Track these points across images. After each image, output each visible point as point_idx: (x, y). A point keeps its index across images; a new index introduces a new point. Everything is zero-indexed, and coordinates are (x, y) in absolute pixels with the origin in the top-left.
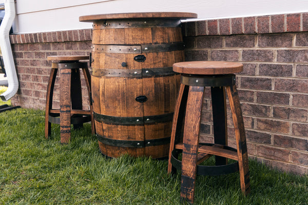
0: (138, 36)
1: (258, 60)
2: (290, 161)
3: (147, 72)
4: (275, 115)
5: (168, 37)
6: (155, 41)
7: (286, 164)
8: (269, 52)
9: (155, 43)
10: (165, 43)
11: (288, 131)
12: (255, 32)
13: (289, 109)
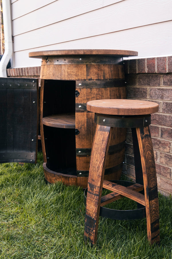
0: (73, 72)
3: (80, 106)
5: (104, 73)
6: (89, 78)
9: (90, 80)
10: (100, 80)
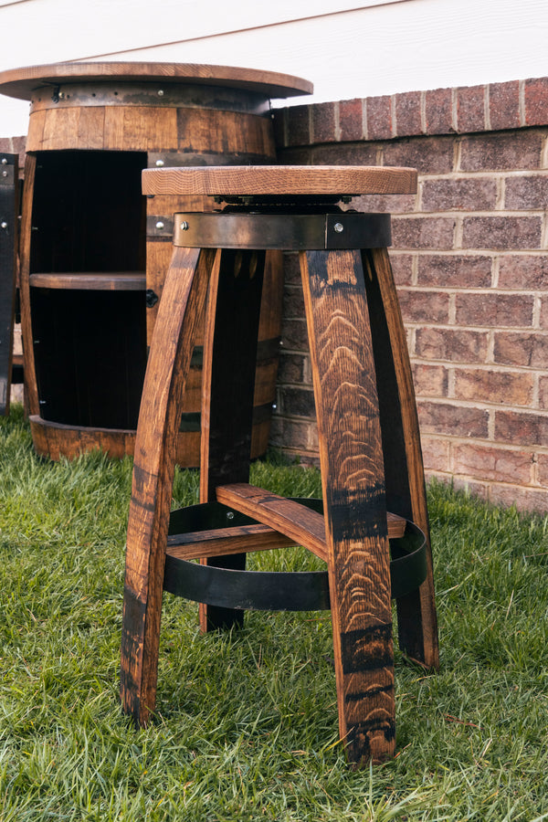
0: (139, 127)
1: (460, 206)
2: (532, 483)
3: (160, 225)
4: (499, 357)
5: (225, 135)
6: (185, 145)
7: (523, 489)
8: (488, 182)
9: (187, 150)
10: (216, 153)
11: (529, 399)
12: (451, 129)
13: (532, 337)
